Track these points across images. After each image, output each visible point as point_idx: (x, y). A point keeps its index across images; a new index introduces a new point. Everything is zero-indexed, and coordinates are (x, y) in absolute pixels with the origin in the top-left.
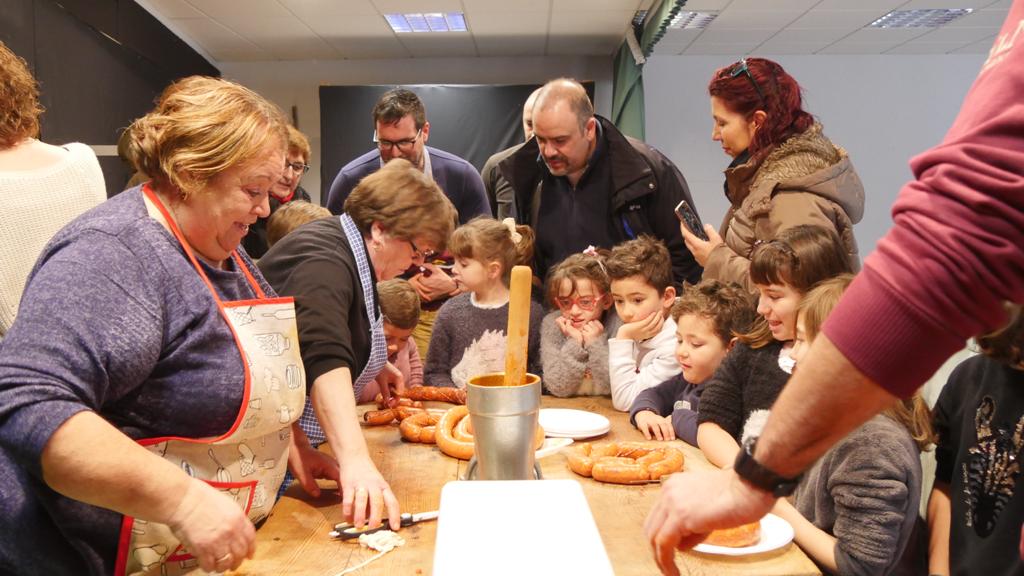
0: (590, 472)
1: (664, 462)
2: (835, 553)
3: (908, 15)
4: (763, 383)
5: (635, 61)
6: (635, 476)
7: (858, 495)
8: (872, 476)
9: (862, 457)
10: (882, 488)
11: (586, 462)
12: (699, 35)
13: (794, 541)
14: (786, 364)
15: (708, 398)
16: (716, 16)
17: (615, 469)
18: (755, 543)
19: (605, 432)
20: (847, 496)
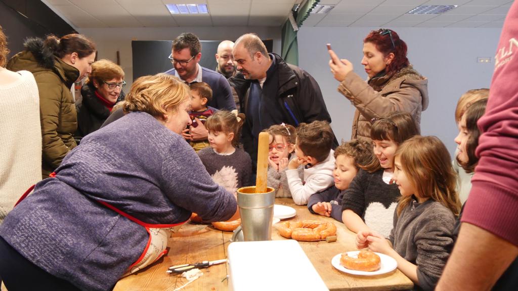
0: (291, 236)
1: (327, 230)
2: (417, 272)
3: (427, 8)
4: (376, 189)
5: (293, 29)
6: (314, 238)
7: (430, 244)
8: (438, 235)
9: (433, 225)
10: (442, 241)
11: (288, 231)
12: (325, 16)
13: (397, 268)
14: (387, 180)
15: (347, 198)
16: (334, 7)
17: (304, 234)
18: (378, 269)
19: (294, 216)
20: (425, 245)
